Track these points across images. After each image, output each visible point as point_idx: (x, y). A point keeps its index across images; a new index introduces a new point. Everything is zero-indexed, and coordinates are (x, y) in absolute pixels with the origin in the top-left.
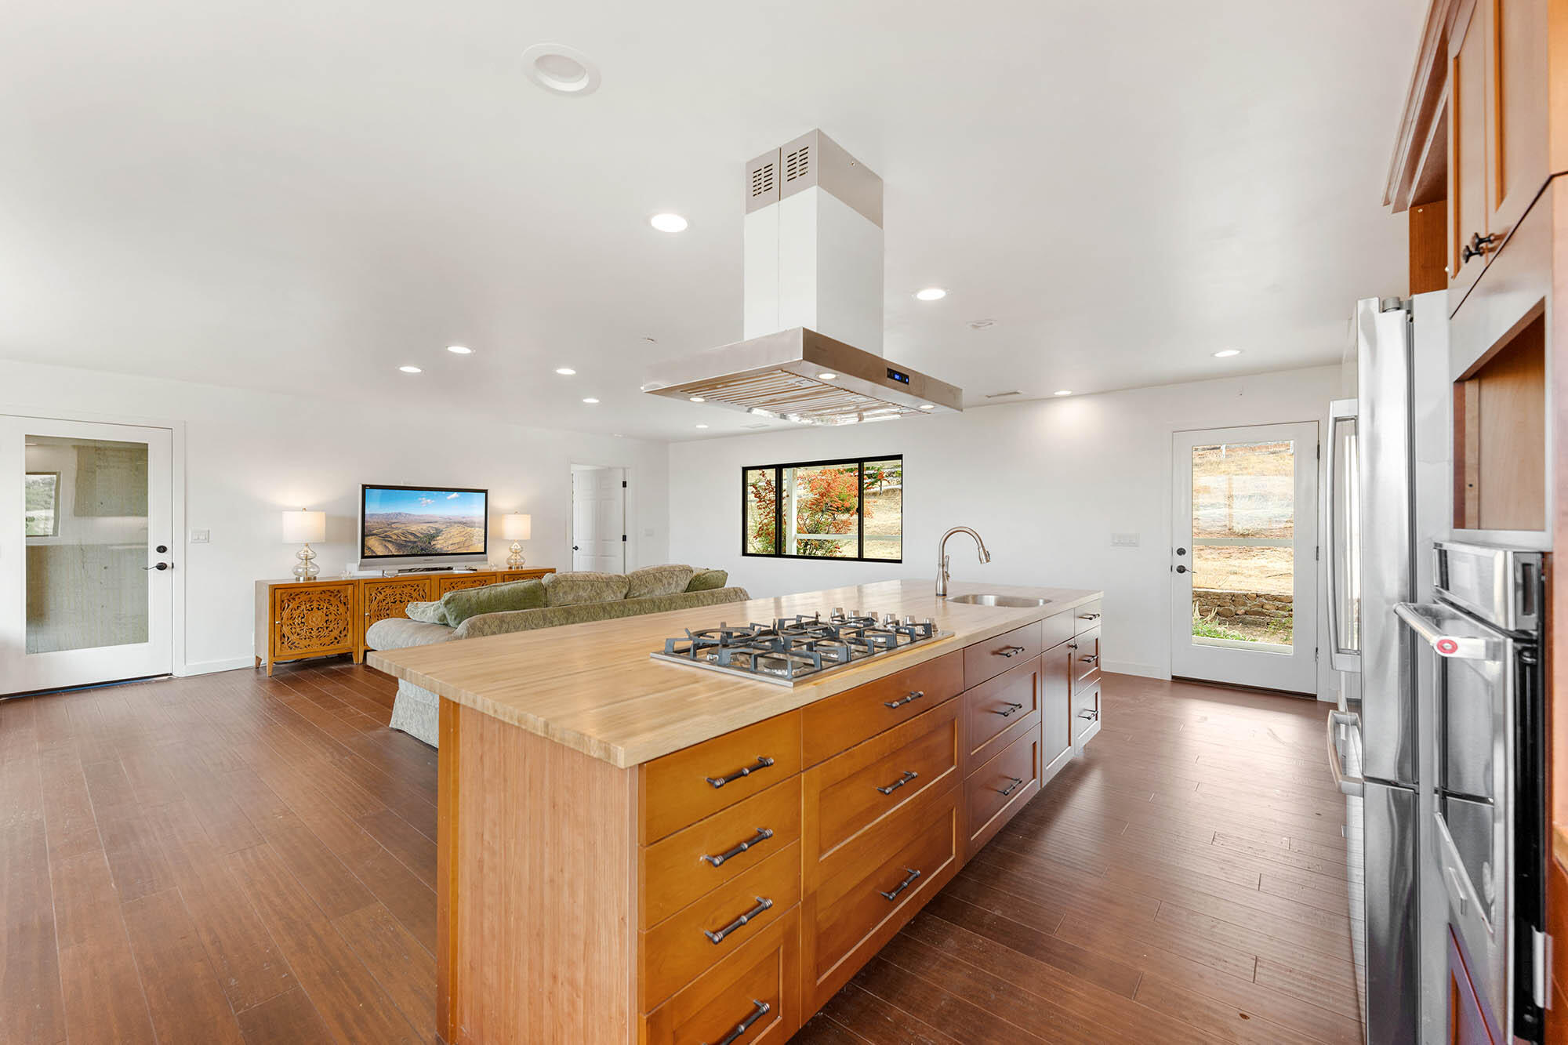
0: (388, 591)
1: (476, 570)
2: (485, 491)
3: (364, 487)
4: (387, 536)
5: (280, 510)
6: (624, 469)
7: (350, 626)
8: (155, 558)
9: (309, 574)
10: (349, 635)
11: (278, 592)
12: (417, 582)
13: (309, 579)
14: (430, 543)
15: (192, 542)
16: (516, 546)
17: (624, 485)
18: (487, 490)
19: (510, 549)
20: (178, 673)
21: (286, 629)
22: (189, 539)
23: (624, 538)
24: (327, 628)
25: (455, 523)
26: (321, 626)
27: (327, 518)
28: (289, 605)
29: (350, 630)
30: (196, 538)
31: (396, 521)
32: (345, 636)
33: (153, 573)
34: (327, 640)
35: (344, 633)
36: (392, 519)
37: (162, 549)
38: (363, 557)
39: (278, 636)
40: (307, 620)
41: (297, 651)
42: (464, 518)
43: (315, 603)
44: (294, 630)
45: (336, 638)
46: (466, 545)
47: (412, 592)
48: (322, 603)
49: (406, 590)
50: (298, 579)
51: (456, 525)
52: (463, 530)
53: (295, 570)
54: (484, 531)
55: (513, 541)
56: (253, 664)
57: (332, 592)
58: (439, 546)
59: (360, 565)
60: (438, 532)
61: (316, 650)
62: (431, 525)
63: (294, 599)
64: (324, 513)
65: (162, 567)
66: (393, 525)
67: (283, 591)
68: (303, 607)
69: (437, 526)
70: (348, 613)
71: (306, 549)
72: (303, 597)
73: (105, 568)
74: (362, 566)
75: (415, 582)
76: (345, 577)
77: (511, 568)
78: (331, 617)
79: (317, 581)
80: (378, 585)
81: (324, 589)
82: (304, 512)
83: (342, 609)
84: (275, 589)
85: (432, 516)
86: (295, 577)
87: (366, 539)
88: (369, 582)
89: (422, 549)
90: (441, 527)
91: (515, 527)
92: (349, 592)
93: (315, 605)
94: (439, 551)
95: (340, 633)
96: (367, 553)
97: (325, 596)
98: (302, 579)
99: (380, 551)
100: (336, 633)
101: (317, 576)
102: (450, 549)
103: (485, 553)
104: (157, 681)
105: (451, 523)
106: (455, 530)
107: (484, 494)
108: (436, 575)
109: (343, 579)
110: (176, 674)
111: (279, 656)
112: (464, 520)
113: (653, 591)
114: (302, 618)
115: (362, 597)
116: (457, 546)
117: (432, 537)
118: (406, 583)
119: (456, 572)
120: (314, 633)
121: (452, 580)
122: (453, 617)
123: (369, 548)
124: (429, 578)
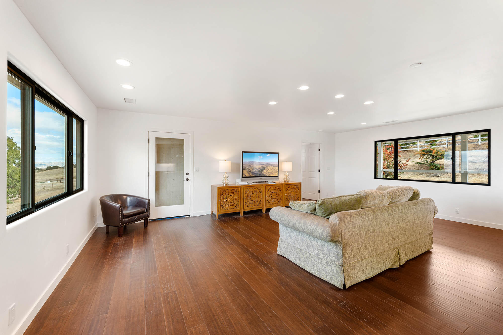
0: (251, 190)
1: (275, 183)
2: (278, 153)
3: (243, 152)
4: (249, 170)
5: (218, 161)
6: (319, 144)
7: (239, 202)
8: (186, 177)
9: (227, 183)
10: (239, 206)
11: (220, 189)
12: (259, 187)
13: (227, 185)
14: (262, 172)
15: (195, 172)
16: (287, 174)
17: (319, 150)
18: (279, 153)
19: (285, 175)
20: (192, 215)
21: (222, 203)
22: (194, 171)
23: (319, 171)
24: (233, 202)
25: (269, 165)
26: (231, 202)
27: (233, 164)
28: (223, 194)
29: (240, 204)
30: (196, 170)
31: (252, 164)
32: (238, 206)
33: (185, 182)
34: (233, 207)
35: (238, 205)
36: (251, 164)
37: (187, 174)
38: (242, 177)
39: (220, 205)
40: (228, 200)
41: (225, 211)
42: (272, 163)
43: (230, 194)
44: (224, 203)
45: (235, 206)
46: (272, 173)
47: (257, 190)
48: (232, 194)
49: (256, 190)
50: (223, 185)
51: (269, 166)
52: (271, 167)
53: (223, 182)
54: (278, 168)
55: (286, 172)
56: (210, 213)
57: (235, 190)
58: (264, 173)
59: (241, 180)
60: (264, 168)
61: (230, 211)
62: (262, 166)
63: (224, 192)
64: (231, 162)
65: (187, 180)
66: (251, 166)
67: (221, 189)
68: (226, 195)
69: (263, 166)
70: (239, 197)
71: (226, 174)
72: (227, 191)
73: (173, 180)
74: (242, 181)
75: (258, 187)
76: (237, 184)
77: (285, 182)
78: (234, 199)
79: (229, 186)
80: (247, 188)
81: (233, 188)
82: (225, 161)
83: (237, 196)
84: (219, 188)
85: (262, 162)
86: (222, 184)
87: (243, 170)
88: (245, 186)
89: (259, 175)
90: (265, 166)
91: (287, 167)
92: (239, 190)
93: (230, 195)
94: (264, 175)
95: (237, 204)
96: (244, 176)
97: (233, 191)
98: (225, 185)
99: (247, 175)
100: (235, 205)
101: (229, 184)
102: (268, 175)
103: (278, 176)
104: (186, 218)
105: (268, 165)
106: (269, 168)
107: (278, 154)
108: (264, 184)
109: (237, 185)
110: (191, 216)
111: (220, 212)
112: (272, 164)
113: (401, 200)
114: (226, 199)
115: (243, 192)
116: (270, 174)
117: (262, 170)
118: (256, 187)
119: (269, 183)
120: (230, 204)
121: (269, 186)
122: (322, 212)
123: (244, 174)
124: (262, 185)
